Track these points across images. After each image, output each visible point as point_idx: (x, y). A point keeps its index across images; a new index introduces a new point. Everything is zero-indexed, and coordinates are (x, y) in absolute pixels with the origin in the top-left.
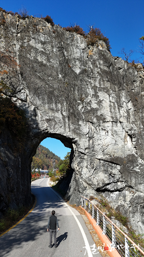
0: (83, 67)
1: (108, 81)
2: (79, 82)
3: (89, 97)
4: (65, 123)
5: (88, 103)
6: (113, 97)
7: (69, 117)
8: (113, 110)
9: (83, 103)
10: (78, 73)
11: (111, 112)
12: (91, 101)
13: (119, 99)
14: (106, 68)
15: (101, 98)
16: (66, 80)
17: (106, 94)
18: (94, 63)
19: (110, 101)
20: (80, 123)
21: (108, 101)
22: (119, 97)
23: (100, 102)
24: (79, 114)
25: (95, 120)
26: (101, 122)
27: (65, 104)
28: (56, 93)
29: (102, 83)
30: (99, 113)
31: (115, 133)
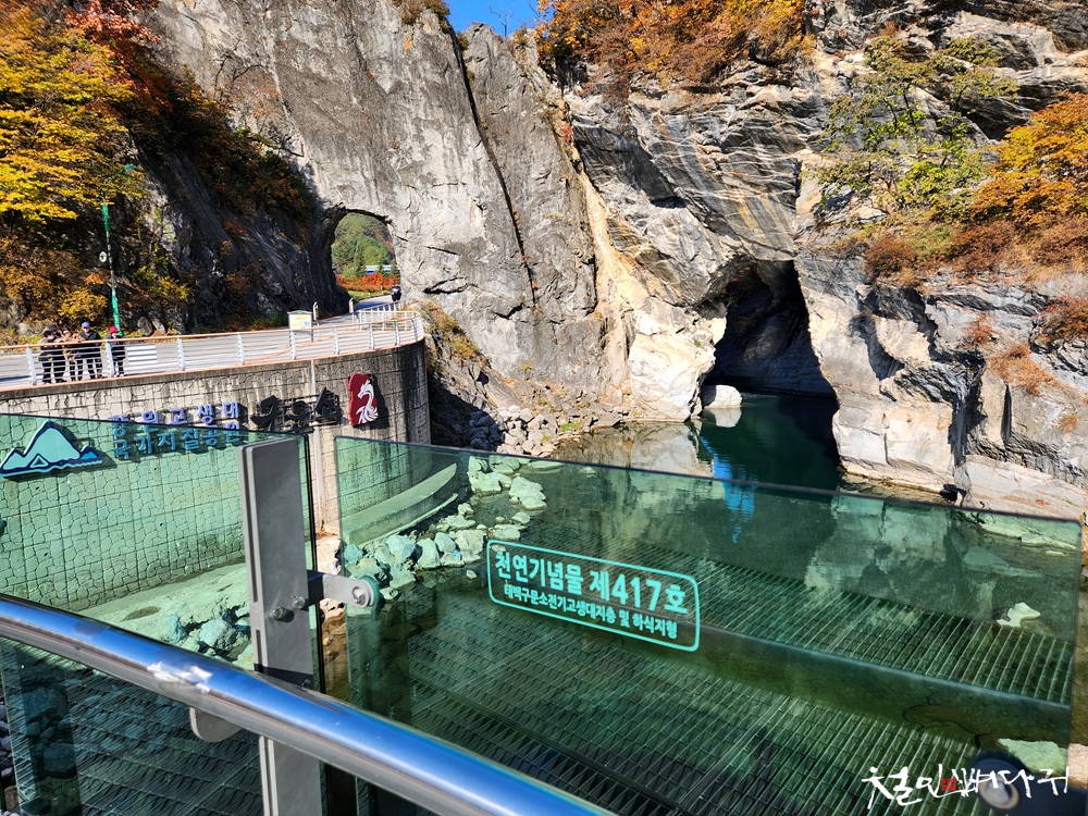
0: (395, 76)
1: (440, 107)
2: (389, 110)
3: (409, 140)
4: (370, 190)
5: (407, 152)
6: (448, 139)
7: (375, 181)
8: (449, 164)
9: (397, 153)
10: (387, 90)
11: (446, 166)
12: (411, 148)
13: (461, 141)
14: (437, 79)
15: (428, 142)
16: (366, 108)
17: (437, 133)
18: (414, 70)
19: (444, 147)
20: (396, 188)
21: (440, 147)
22: (460, 138)
23: (426, 150)
24: (392, 173)
25: (418, 184)
26: (429, 185)
27: (367, 156)
28: (350, 137)
30: (425, 172)
31: (453, 204)
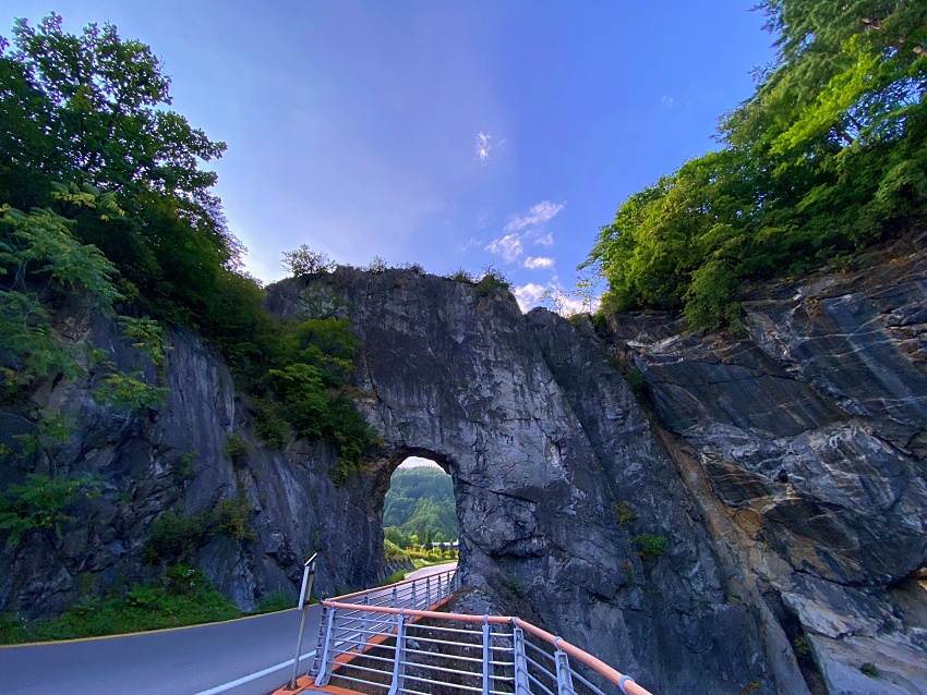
0: (468, 332)
1: (510, 349)
2: (460, 355)
3: (478, 379)
4: (433, 426)
5: (476, 389)
6: (519, 376)
7: (441, 417)
8: (520, 399)
9: (466, 391)
10: (460, 342)
11: (516, 401)
12: (480, 386)
13: (531, 377)
15: (498, 379)
16: (439, 354)
17: (506, 372)
19: (515, 384)
20: (462, 425)
21: (510, 383)
23: (495, 387)
24: (458, 409)
25: (487, 418)
26: (498, 420)
27: (434, 394)
29: (499, 353)
30: (494, 407)
31: (526, 441)
